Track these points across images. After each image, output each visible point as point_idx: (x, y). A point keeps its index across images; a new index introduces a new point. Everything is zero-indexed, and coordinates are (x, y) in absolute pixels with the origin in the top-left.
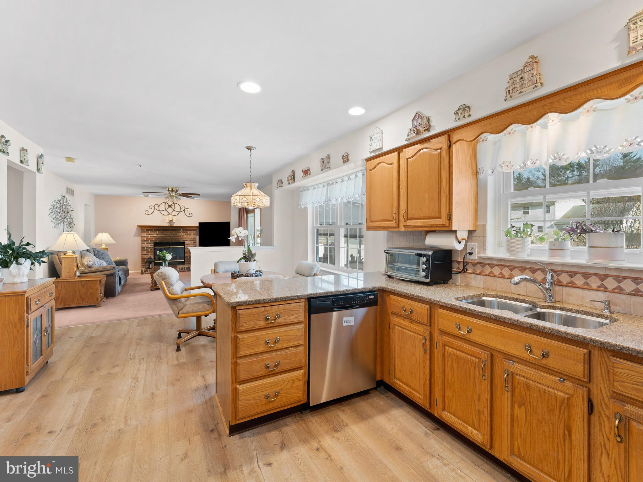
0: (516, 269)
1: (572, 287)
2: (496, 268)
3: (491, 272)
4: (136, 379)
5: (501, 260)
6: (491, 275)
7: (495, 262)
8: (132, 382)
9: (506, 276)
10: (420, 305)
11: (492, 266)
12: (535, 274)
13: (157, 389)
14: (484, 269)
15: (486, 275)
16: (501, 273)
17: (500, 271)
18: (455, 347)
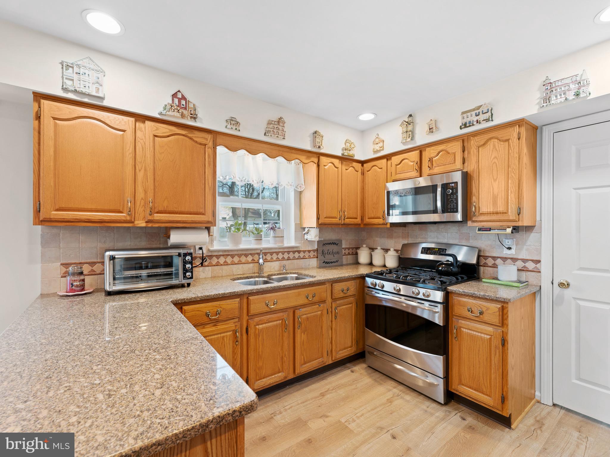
0: (236, 256)
1: (266, 262)
2: (222, 257)
3: (218, 262)
5: (225, 251)
6: (218, 264)
7: (221, 253)
9: (229, 262)
10: (229, 301)
11: (218, 257)
12: (247, 258)
14: (211, 261)
15: (214, 266)
16: (225, 262)
17: (225, 260)
18: (266, 321)
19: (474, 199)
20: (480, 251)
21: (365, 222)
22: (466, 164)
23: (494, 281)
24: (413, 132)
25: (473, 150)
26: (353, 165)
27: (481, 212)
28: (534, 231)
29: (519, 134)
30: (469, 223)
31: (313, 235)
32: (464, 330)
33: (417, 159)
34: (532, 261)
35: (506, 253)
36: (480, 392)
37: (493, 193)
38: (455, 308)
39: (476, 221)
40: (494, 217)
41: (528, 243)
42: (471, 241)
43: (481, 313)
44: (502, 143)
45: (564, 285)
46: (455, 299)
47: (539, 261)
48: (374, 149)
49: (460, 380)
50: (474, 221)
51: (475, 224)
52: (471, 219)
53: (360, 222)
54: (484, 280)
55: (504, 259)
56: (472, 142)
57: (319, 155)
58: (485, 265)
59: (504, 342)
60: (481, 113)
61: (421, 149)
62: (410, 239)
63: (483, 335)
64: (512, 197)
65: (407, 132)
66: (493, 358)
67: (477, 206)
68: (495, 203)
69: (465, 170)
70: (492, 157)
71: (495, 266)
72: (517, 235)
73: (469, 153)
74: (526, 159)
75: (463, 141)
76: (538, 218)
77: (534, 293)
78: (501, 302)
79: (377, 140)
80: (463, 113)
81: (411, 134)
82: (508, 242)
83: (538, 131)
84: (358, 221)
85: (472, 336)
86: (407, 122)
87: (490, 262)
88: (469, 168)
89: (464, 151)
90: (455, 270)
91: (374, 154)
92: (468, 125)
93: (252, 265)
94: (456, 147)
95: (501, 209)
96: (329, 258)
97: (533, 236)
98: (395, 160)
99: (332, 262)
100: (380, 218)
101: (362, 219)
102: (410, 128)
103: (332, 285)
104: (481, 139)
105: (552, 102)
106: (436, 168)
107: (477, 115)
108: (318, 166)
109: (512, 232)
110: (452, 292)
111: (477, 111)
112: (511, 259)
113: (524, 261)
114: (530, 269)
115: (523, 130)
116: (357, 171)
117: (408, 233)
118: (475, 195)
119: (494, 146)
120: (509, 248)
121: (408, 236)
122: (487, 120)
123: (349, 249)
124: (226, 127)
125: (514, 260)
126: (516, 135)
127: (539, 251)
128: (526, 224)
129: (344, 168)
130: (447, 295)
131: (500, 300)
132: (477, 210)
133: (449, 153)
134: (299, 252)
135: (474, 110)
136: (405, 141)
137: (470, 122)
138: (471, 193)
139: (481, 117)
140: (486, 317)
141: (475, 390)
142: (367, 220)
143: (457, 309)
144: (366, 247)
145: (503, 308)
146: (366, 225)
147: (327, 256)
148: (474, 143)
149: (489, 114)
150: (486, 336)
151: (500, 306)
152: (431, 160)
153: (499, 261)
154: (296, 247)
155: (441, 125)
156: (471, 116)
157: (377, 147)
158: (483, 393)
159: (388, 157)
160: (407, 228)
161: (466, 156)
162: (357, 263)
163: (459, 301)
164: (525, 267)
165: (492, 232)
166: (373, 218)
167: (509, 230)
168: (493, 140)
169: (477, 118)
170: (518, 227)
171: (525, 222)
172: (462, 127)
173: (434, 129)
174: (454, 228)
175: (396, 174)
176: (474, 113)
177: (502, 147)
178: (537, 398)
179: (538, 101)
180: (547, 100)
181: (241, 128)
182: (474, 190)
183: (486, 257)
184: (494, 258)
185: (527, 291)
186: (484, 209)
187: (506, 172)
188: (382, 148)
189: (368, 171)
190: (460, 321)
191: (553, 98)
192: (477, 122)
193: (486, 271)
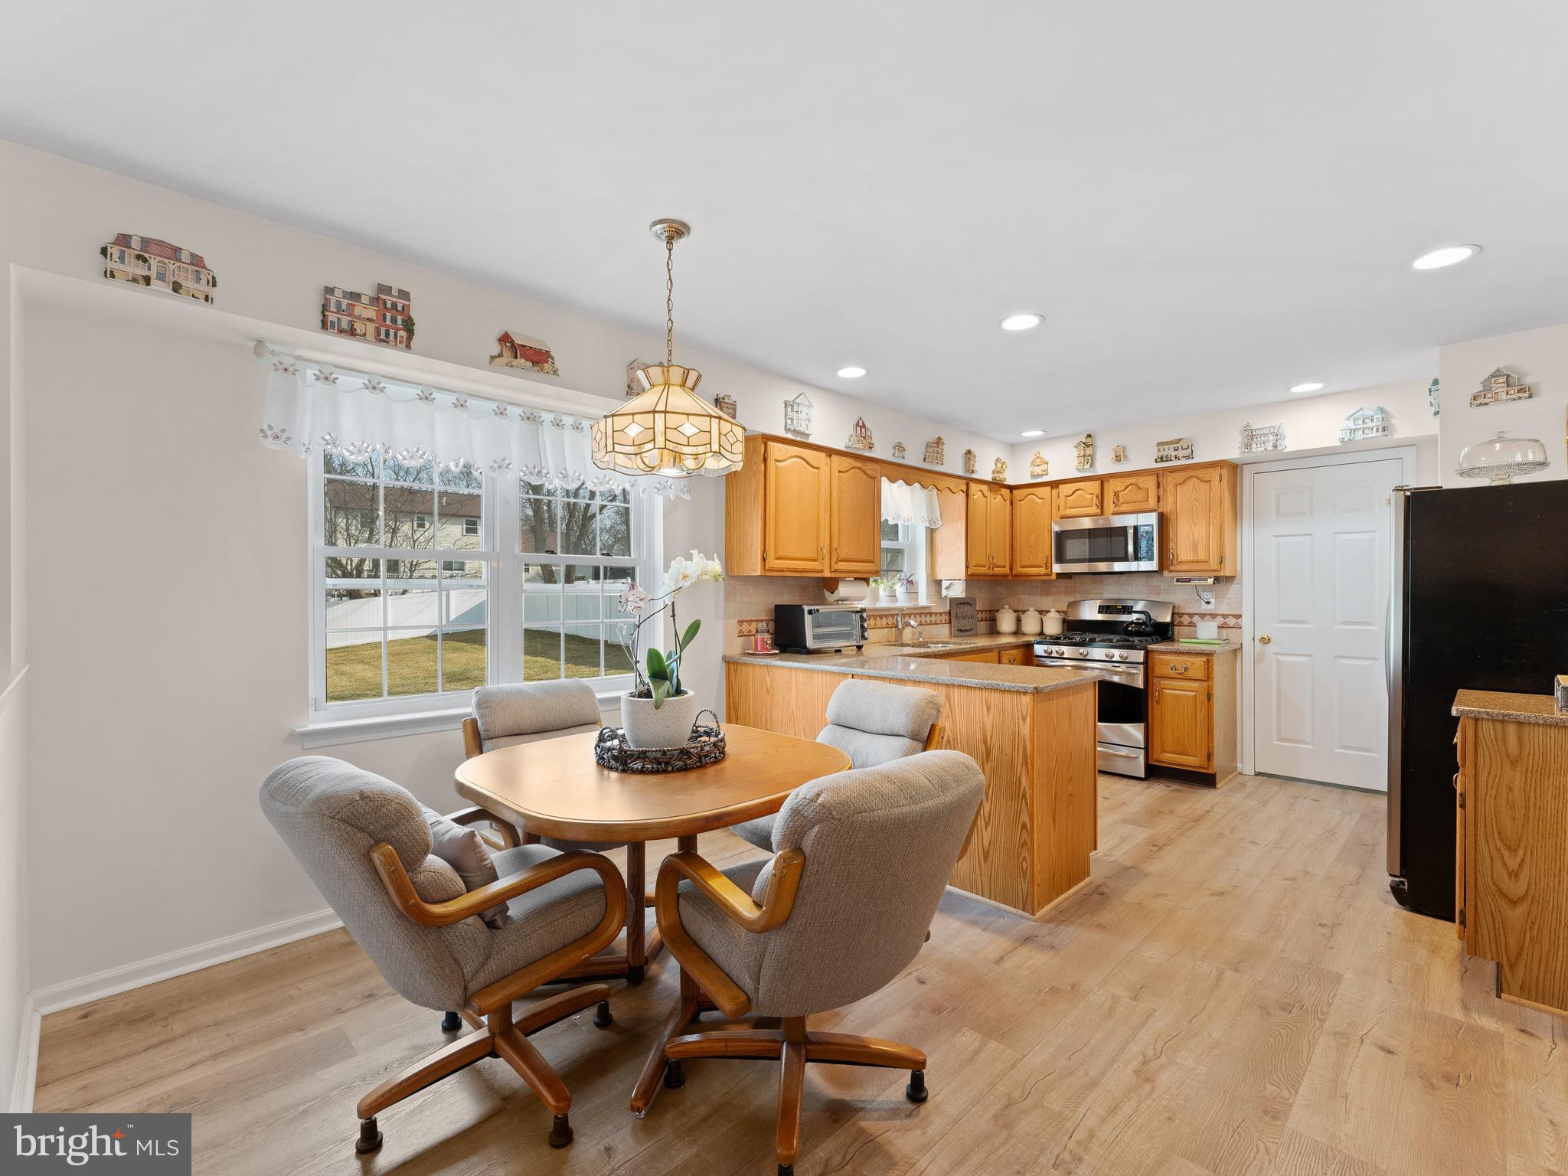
4: (1145, 1075)
8: (1162, 1067)
13: (1116, 1001)
19: (1171, 545)
20: (1174, 607)
21: (1015, 572)
22: (1161, 503)
23: (1193, 640)
24: (1092, 456)
25: (1170, 488)
26: (1002, 493)
27: (1179, 560)
28: (1234, 582)
29: (1221, 475)
30: (1166, 573)
31: (958, 591)
32: (1167, 691)
33: (1097, 491)
34: (1233, 615)
35: (1204, 608)
36: (1185, 755)
37: (1193, 539)
38: (1157, 668)
39: (1174, 571)
40: (1195, 566)
41: (1229, 596)
42: (1162, 596)
43: (1186, 669)
44: (1202, 484)
45: (1266, 641)
46: (1157, 657)
47: (1240, 616)
48: (1032, 472)
49: (1163, 748)
50: (1171, 571)
51: (1173, 574)
52: (1167, 568)
53: (1008, 572)
54: (1181, 640)
55: (1202, 616)
56: (1169, 478)
57: (969, 481)
58: (1180, 624)
59: (1209, 696)
60: (1180, 448)
61: (1103, 480)
62: (1077, 595)
63: (1188, 693)
64: (1214, 545)
65: (1084, 456)
66: (1198, 716)
67: (1175, 553)
68: (1195, 550)
69: (1160, 511)
70: (1193, 498)
71: (1192, 625)
72: (1217, 586)
73: (1164, 490)
74: (1227, 503)
75: (1158, 475)
76: (1239, 568)
77: (1235, 650)
78: (1206, 654)
79: (1038, 461)
80: (1159, 444)
81: (1089, 459)
82: (1206, 596)
83: (1238, 469)
84: (1007, 570)
85: (1175, 696)
86: (1084, 443)
87: (1186, 620)
88: (1167, 507)
89: (1158, 488)
90: (1148, 629)
91: (1032, 478)
92: (1165, 459)
93: (886, 630)
94: (1150, 483)
95: (1202, 556)
96: (965, 624)
97: (1234, 587)
98: (1065, 489)
99: (966, 631)
100: (1040, 567)
101: (1011, 569)
102: (1089, 451)
103: (999, 652)
104: (1181, 476)
105: (1253, 450)
106: (1124, 505)
107: (1175, 450)
108: (967, 495)
109: (1214, 583)
110: (1152, 651)
111: (1176, 445)
112: (1210, 615)
113: (1225, 616)
114: (1231, 625)
115: (1225, 472)
116: (1005, 501)
117: (1075, 587)
118: (1172, 541)
119: (1194, 486)
120: (1208, 603)
121: (1075, 591)
122: (1188, 457)
123: (982, 611)
124: (894, 455)
125: (1213, 616)
126: (1217, 477)
127: (1240, 604)
128: (1228, 574)
129: (993, 497)
130: (1147, 653)
131: (1206, 652)
132: (1175, 558)
133: (1140, 488)
134: (931, 614)
135: (1172, 443)
136: (1081, 467)
137: (1167, 456)
138: (1168, 538)
139: (1180, 453)
140: (1191, 674)
141: (1179, 754)
142: (1019, 570)
143: (1160, 670)
144: (1009, 608)
145: (1208, 661)
146: (1017, 576)
147: (961, 621)
148: (1170, 480)
149: (1189, 451)
150: (1191, 693)
151: (1205, 659)
152: (1116, 494)
153: (1196, 619)
154: (928, 607)
155: (1130, 454)
156: (1169, 449)
157: (1038, 470)
158: (1188, 755)
159: (1054, 485)
160: (1072, 581)
161: (1161, 494)
162: (994, 631)
163: (1161, 660)
164: (1225, 623)
165: (1192, 583)
166: (1030, 567)
167: (1211, 581)
168: (1192, 480)
169: (1176, 453)
170: (1219, 577)
171: (1227, 572)
172: (1158, 460)
173: (1122, 457)
174: (1141, 580)
175: (1066, 508)
176: (1172, 447)
177: (1203, 488)
178: (1239, 770)
179: (1240, 445)
180: (1248, 446)
181: (906, 454)
182: (1171, 535)
183: (1181, 615)
184: (1191, 615)
185: (1228, 648)
186: (1183, 557)
187: (1208, 515)
188: (1046, 473)
189: (1020, 501)
190: (1162, 682)
191: (1254, 446)
192: (1176, 458)
193: (1181, 632)
